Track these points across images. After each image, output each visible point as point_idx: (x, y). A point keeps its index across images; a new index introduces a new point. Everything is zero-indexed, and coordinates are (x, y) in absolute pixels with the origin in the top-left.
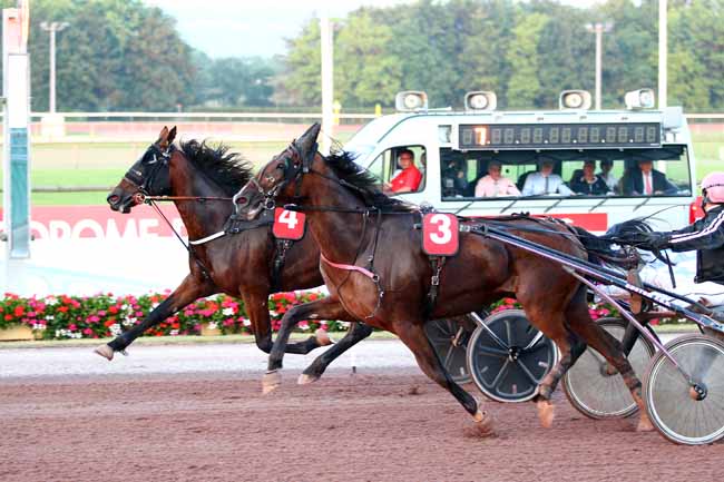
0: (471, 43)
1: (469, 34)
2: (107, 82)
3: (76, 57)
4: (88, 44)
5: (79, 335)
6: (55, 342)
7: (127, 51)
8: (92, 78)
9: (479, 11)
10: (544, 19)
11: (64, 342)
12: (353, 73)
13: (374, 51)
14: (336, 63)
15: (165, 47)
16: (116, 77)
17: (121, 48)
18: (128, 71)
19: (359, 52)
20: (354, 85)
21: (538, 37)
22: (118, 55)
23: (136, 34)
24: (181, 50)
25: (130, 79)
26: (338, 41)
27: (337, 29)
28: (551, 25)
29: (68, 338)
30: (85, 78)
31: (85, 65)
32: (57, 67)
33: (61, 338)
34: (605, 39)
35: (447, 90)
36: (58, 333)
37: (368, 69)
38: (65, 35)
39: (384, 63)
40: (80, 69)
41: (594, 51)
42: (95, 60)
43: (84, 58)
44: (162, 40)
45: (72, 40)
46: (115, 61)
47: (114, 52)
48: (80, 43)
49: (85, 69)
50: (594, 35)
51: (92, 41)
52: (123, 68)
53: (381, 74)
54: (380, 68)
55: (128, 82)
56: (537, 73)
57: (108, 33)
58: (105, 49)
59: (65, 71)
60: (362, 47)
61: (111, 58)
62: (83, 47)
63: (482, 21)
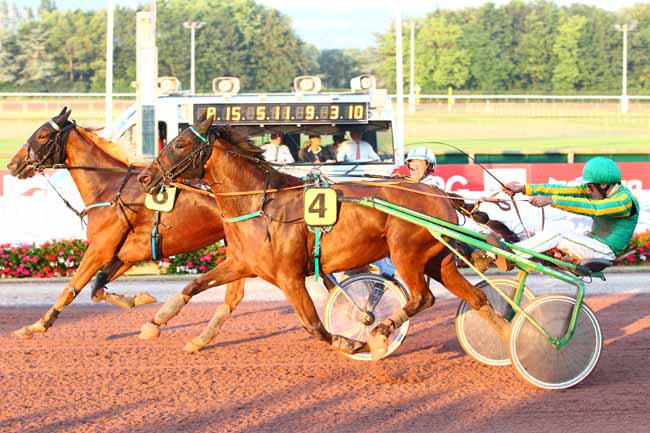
0: (524, 38)
1: (524, 32)
3: (212, 49)
4: (220, 39)
5: (195, 271)
6: (176, 276)
7: (252, 44)
8: (224, 66)
9: (534, 12)
10: (583, 20)
11: (183, 276)
12: (431, 64)
13: (447, 45)
14: (418, 55)
15: (282, 41)
16: (242, 65)
17: (247, 42)
18: (253, 60)
19: (435, 45)
20: (432, 72)
21: (578, 35)
22: (244, 48)
23: (259, 31)
24: (294, 43)
26: (419, 37)
27: (418, 27)
28: (587, 24)
29: (186, 273)
30: (219, 66)
31: (219, 56)
32: (196, 58)
33: (181, 272)
34: (630, 36)
35: (504, 76)
36: (178, 269)
37: (442, 59)
38: (203, 32)
39: (458, 54)
40: (214, 59)
41: (622, 45)
42: (226, 52)
43: (218, 50)
44: (279, 35)
45: (208, 36)
46: (242, 53)
47: (241, 45)
48: (214, 38)
49: (219, 59)
50: (622, 34)
51: (224, 36)
52: (248, 57)
53: (454, 63)
54: (453, 59)
55: (252, 69)
56: (577, 63)
57: (237, 30)
58: (235, 43)
59: (203, 60)
60: (438, 42)
61: (239, 50)
62: (216, 42)
63: (534, 22)
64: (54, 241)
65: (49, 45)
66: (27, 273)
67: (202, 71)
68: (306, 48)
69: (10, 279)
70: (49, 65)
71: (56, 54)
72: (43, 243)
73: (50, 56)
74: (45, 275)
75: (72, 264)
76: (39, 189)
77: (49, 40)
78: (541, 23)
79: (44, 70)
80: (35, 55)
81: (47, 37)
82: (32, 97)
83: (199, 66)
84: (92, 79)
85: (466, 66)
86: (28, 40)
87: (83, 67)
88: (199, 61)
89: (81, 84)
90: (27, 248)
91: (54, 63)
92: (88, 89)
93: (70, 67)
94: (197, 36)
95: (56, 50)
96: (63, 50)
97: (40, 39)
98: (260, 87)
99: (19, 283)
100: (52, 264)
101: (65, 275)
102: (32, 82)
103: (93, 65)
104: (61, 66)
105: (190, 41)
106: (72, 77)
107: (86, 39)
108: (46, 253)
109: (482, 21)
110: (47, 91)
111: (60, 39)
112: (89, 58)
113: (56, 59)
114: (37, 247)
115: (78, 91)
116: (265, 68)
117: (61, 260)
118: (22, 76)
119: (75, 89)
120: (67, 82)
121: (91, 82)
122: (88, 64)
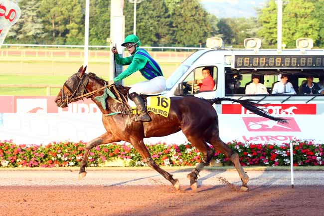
2: (163, 30)
3: (147, 17)
4: (153, 11)
6: (135, 168)
7: (174, 14)
8: (155, 28)
12: (293, 27)
13: (304, 16)
14: (285, 22)
15: (194, 13)
16: (167, 27)
17: (170, 12)
18: (174, 25)
19: (296, 15)
20: (293, 34)
22: (169, 16)
23: (179, 5)
24: (202, 14)
25: (175, 29)
26: (285, 11)
27: (285, 4)
30: (151, 28)
31: (151, 21)
32: (137, 22)
36: (137, 163)
37: (300, 25)
38: (141, 6)
39: (311, 22)
40: (149, 24)
42: (156, 19)
43: (151, 17)
44: (192, 9)
45: (144, 8)
46: (167, 20)
47: (167, 15)
48: (149, 10)
49: (152, 24)
51: (155, 9)
52: (172, 23)
53: (308, 28)
54: (308, 25)
55: (174, 31)
57: (164, 4)
58: (162, 13)
59: (142, 24)
60: (298, 14)
61: (165, 18)
62: (151, 12)
64: (55, 143)
65: (39, 12)
66: (36, 164)
67: (141, 31)
68: (209, 17)
69: (25, 168)
70: (40, 26)
71: (43, 18)
72: (47, 144)
73: (40, 20)
74: (48, 166)
75: (66, 159)
76: (41, 109)
77: (39, 9)
79: (36, 29)
80: (30, 19)
81: (38, 7)
82: (27, 47)
83: (139, 28)
84: (67, 35)
85: (316, 30)
86: (25, 9)
87: (61, 28)
88: (139, 24)
89: (60, 39)
90: (37, 147)
91: (42, 25)
92: (65, 42)
93: (53, 27)
95: (44, 16)
96: (48, 16)
97: (33, 8)
98: (179, 43)
99: (31, 170)
100: (53, 159)
101: (62, 166)
102: (27, 37)
103: (68, 26)
104: (47, 27)
105: (133, 12)
106: (54, 34)
107: (63, 9)
108: (49, 151)
110: (37, 44)
111: (46, 9)
113: (43, 22)
114: (43, 147)
115: (58, 44)
116: (182, 30)
117: (59, 156)
118: (21, 33)
119: (56, 42)
120: (51, 37)
121: (67, 37)
122: (65, 25)
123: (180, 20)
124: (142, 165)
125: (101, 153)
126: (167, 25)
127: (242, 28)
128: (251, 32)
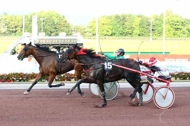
0: (126, 23)
1: (125, 21)
2: (53, 30)
3: (47, 25)
5: (47, 81)
6: (42, 82)
8: (50, 29)
9: (128, 17)
10: (141, 19)
11: (44, 82)
12: (103, 29)
13: (107, 24)
14: (99, 27)
16: (55, 29)
17: (56, 23)
20: (103, 31)
21: (139, 22)
22: (55, 25)
23: (59, 21)
24: (67, 24)
25: (57, 29)
26: (99, 22)
27: (99, 20)
28: (142, 20)
29: (44, 81)
30: (48, 29)
31: (49, 26)
32: (43, 27)
33: (43, 81)
34: (152, 23)
35: (121, 32)
36: (42, 80)
37: (105, 28)
41: (150, 25)
42: (50, 26)
43: (48, 25)
44: (64, 22)
45: (46, 22)
46: (54, 26)
47: (54, 24)
50: (150, 22)
51: (50, 22)
54: (108, 28)
55: (57, 30)
56: (139, 29)
57: (53, 20)
58: (52, 24)
60: (104, 23)
61: (54, 25)
62: (48, 23)
63: (128, 19)
64: (11, 73)
65: (6, 24)
66: (4, 81)
68: (70, 25)
71: (8, 26)
72: (8, 73)
73: (6, 27)
74: (9, 82)
75: (16, 79)
78: (130, 19)
79: (5, 30)
80: (3, 26)
82: (1, 37)
83: (44, 29)
84: (16, 32)
85: (111, 30)
87: (14, 30)
89: (14, 34)
90: (4, 75)
91: (7, 28)
92: (16, 35)
93: (11, 30)
94: (43, 22)
95: (8, 25)
96: (9, 25)
97: (4, 22)
99: (2, 83)
100: (11, 79)
101: (14, 82)
102: (1, 33)
103: (17, 29)
104: (9, 29)
105: (41, 23)
106: (11, 32)
107: (15, 22)
108: (9, 76)
109: (115, 18)
110: (5, 35)
111: (9, 22)
112: (16, 27)
114: (7, 74)
116: (60, 30)
117: (13, 78)
119: (12, 35)
120: (10, 33)
121: (16, 33)
122: (16, 29)
123: (59, 26)
124: (45, 81)
125: (29, 77)
126: (55, 28)
127: (83, 29)
128: (86, 31)
